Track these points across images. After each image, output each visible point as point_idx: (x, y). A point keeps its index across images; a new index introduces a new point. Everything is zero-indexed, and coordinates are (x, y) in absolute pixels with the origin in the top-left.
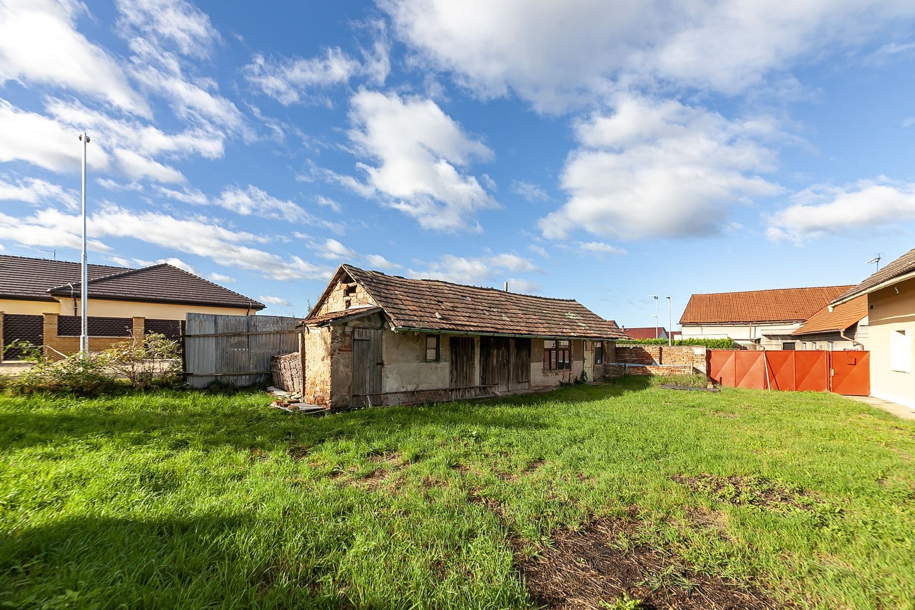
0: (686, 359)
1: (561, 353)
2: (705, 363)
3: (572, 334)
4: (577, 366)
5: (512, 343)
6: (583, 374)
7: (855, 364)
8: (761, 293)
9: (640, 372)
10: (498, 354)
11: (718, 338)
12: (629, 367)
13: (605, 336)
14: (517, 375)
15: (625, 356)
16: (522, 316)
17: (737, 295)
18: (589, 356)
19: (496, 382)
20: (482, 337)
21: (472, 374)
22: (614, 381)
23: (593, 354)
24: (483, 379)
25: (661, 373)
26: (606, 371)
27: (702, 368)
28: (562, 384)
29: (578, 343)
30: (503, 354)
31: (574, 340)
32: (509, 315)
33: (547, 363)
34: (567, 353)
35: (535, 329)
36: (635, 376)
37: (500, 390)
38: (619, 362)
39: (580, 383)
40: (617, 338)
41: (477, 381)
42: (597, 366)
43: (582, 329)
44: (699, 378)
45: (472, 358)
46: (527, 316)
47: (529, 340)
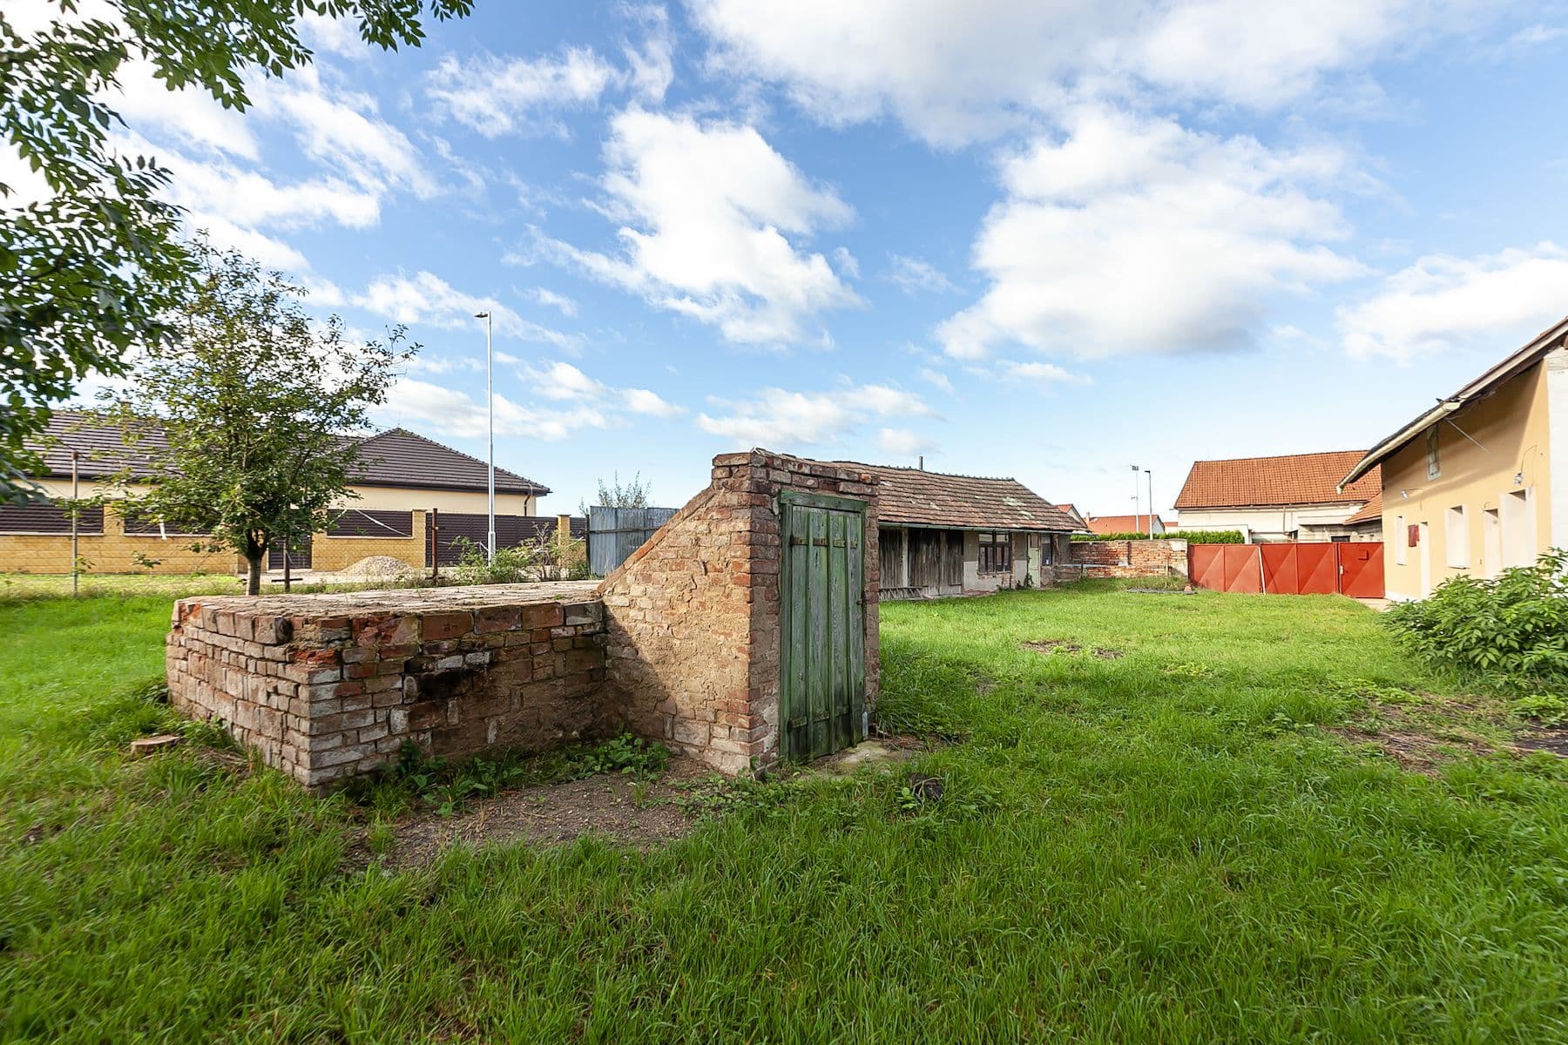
0: (1162, 557)
1: (999, 549)
2: (1186, 561)
3: (1014, 525)
4: (1019, 566)
5: (943, 538)
6: (1028, 578)
7: (1368, 559)
8: (1302, 459)
9: (1101, 575)
10: (927, 549)
11: (1221, 530)
12: (1088, 568)
13: (1055, 528)
14: (949, 576)
15: (1082, 555)
16: (953, 503)
17: (1265, 462)
18: (1035, 555)
19: (925, 584)
20: (910, 529)
21: (900, 573)
22: (1067, 587)
23: (1041, 552)
24: (912, 579)
25: (1128, 575)
26: (1057, 575)
27: (1183, 568)
28: (1000, 589)
29: (1021, 538)
30: (933, 549)
31: (1016, 533)
32: (938, 502)
33: (983, 562)
34: (1006, 549)
35: (969, 520)
36: (1095, 579)
37: (930, 593)
38: (1075, 562)
39: (1024, 587)
40: (1071, 531)
41: (905, 583)
42: (1045, 567)
43: (1026, 519)
44: (1176, 579)
45: (900, 555)
46: (959, 504)
47: (961, 532)
